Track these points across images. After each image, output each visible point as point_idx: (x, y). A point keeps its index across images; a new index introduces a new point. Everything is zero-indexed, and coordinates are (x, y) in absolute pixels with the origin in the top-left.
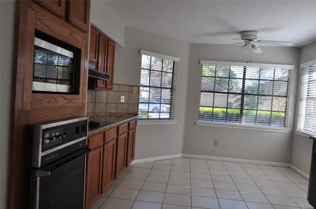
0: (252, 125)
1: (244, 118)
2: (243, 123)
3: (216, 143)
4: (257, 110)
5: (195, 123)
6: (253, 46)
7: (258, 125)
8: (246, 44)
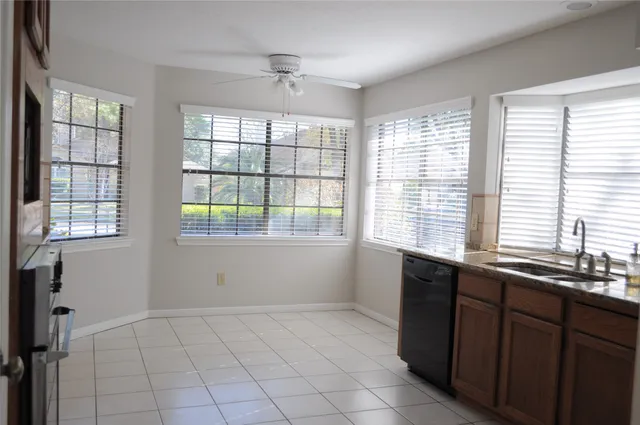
0: (287, 235)
1: (270, 222)
2: (271, 234)
3: (220, 279)
4: (294, 206)
5: (175, 240)
6: (293, 85)
7: (298, 236)
8: (280, 80)
